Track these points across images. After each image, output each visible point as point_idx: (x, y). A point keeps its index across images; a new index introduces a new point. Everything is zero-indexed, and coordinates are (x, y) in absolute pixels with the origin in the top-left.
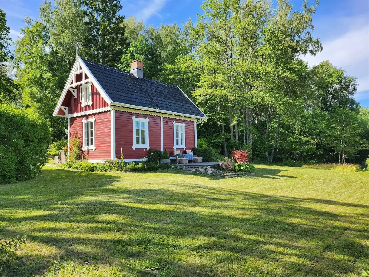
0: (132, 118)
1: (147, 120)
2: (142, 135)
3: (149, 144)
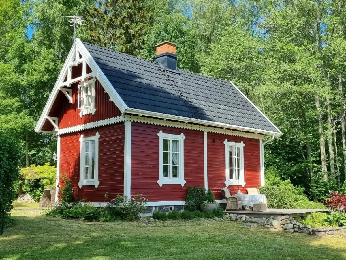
0: (158, 134)
1: (181, 138)
2: (173, 163)
3: (185, 176)
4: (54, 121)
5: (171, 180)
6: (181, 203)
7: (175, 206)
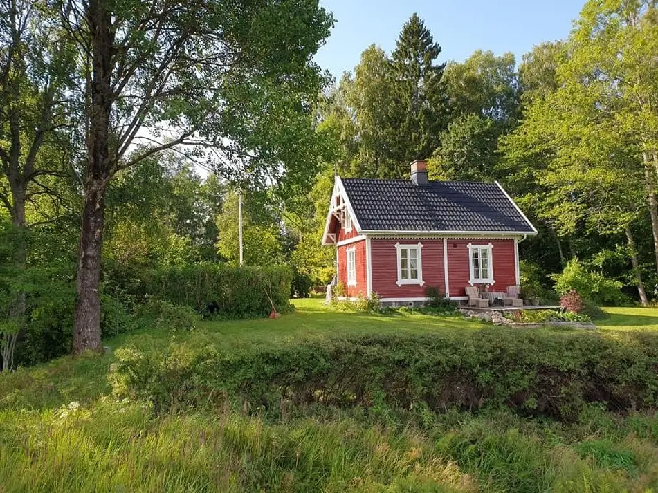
0: (396, 246)
1: (419, 246)
2: (412, 267)
3: (423, 278)
4: (333, 236)
5: (410, 281)
6: (423, 299)
7: (415, 302)
